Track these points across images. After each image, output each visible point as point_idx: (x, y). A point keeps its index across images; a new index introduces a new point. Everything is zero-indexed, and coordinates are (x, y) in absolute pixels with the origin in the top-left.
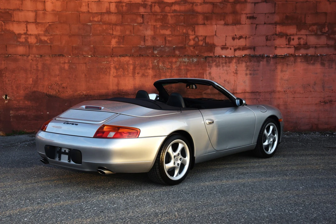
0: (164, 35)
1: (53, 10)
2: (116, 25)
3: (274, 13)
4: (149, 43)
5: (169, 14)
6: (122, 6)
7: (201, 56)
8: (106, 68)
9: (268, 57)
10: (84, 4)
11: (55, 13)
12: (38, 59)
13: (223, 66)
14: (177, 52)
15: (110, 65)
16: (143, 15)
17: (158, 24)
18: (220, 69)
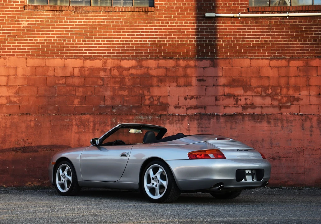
0: (121, 95)
1: (23, 75)
2: (78, 87)
3: (222, 76)
4: (108, 103)
5: (127, 77)
6: (85, 71)
7: (156, 114)
8: (68, 125)
9: (218, 115)
10: (51, 69)
11: (25, 77)
12: (7, 117)
13: (176, 124)
14: (134, 111)
15: (73, 122)
16: (103, 78)
17: (116, 86)
18: (174, 126)
